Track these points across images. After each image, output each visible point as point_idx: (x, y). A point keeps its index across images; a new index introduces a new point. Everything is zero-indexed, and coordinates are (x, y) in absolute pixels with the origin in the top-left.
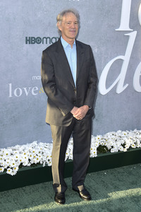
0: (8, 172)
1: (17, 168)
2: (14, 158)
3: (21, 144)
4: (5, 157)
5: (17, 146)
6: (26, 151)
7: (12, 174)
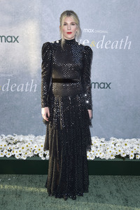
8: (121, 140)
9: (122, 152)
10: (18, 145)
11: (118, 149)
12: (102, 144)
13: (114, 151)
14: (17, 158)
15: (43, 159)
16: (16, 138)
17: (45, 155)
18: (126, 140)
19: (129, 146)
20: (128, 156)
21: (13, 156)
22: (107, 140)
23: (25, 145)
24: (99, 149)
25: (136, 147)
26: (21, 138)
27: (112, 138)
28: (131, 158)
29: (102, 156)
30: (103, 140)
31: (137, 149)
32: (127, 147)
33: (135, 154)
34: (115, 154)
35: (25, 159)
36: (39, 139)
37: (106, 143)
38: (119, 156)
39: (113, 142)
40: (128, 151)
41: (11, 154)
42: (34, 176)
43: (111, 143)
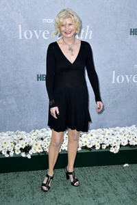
0: (111, 151)
1: (119, 147)
2: (115, 138)
3: (121, 127)
4: (107, 136)
5: (117, 128)
6: (126, 133)
7: (115, 152)
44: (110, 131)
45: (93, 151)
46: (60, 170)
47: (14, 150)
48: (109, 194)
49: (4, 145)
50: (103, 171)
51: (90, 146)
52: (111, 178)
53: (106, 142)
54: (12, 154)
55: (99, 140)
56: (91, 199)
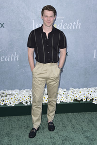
8: (77, 89)
9: (78, 97)
10: (8, 97)
11: (75, 95)
12: (64, 93)
13: (72, 97)
14: (8, 105)
15: (26, 105)
16: (7, 92)
17: (27, 103)
18: (81, 89)
19: (82, 93)
20: (82, 100)
21: (6, 104)
22: (68, 90)
23: (13, 97)
24: (62, 96)
25: (87, 93)
26: (10, 92)
27: (71, 88)
28: (84, 101)
29: (65, 100)
30: (65, 90)
31: (88, 95)
32: (81, 94)
33: (87, 98)
34: (73, 99)
35: (13, 106)
36: (22, 92)
37: (67, 92)
38: (76, 100)
39: (71, 91)
40: (82, 96)
41: (4, 103)
42: (20, 117)
43: (70, 92)
44: (92, 89)
45: (81, 102)
46: (60, 114)
47: (30, 101)
48: (93, 130)
49: (24, 98)
50: (87, 115)
51: (79, 100)
52: (94, 120)
53: (90, 96)
54: (29, 104)
55: (85, 95)
56: (81, 133)
